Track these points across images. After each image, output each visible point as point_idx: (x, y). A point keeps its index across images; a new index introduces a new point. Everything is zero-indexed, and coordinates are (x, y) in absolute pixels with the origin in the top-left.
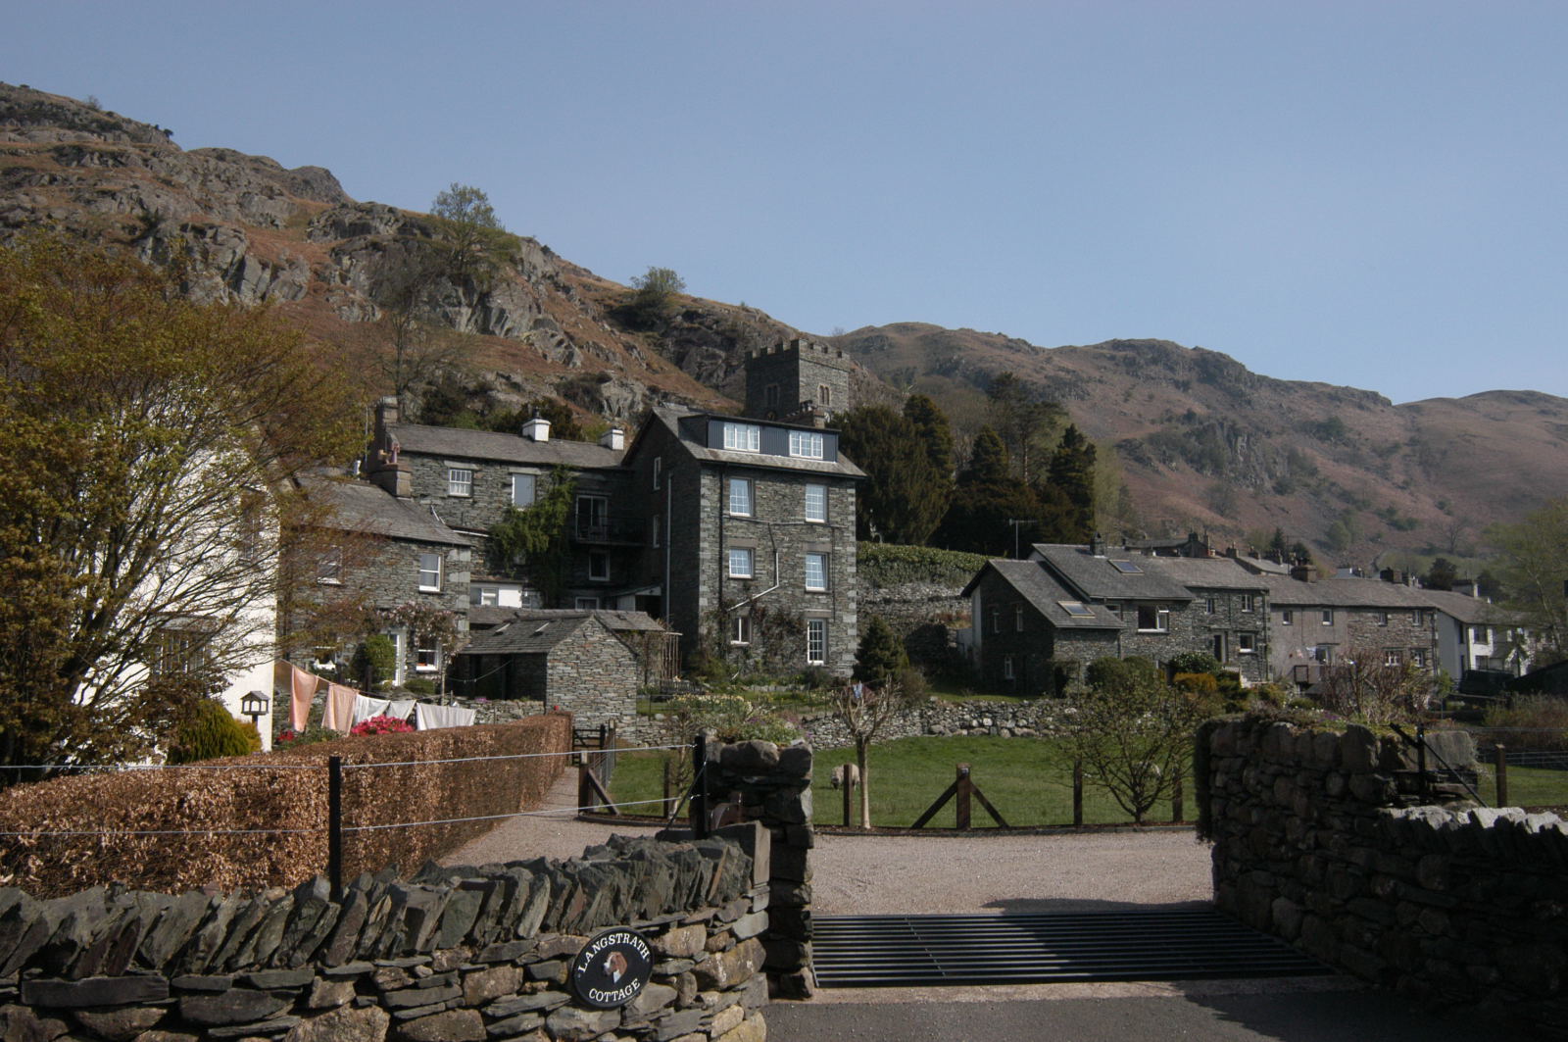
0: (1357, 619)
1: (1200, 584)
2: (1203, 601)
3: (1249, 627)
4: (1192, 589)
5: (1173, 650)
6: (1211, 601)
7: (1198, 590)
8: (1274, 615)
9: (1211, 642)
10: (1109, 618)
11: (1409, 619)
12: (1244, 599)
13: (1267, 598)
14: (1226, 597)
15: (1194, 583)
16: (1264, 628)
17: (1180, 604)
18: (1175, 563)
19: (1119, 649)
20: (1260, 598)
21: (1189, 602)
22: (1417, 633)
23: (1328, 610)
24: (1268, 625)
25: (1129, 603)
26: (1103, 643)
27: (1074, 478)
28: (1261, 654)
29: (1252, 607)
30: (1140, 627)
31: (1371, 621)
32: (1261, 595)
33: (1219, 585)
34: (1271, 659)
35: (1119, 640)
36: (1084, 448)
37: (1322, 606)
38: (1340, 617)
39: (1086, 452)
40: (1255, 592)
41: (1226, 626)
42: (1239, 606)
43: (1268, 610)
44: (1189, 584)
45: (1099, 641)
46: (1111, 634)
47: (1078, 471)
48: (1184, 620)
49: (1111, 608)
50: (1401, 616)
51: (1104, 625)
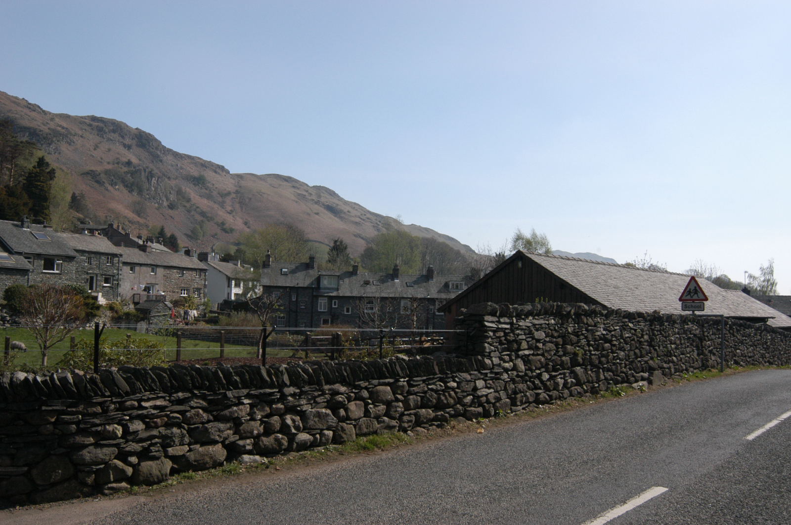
0: (168, 272)
1: (84, 249)
2: (85, 258)
3: (110, 273)
4: (77, 251)
5: (63, 282)
6: (89, 258)
7: (82, 252)
8: (125, 267)
9: (87, 279)
10: (24, 263)
11: (194, 273)
12: (108, 258)
13: (121, 259)
14: (98, 257)
15: (81, 248)
16: (118, 274)
17: (69, 259)
18: (73, 237)
19: (28, 281)
20: (117, 259)
21: (74, 258)
22: (197, 281)
23: (154, 267)
24: (120, 272)
25: (38, 256)
26: (18, 277)
27: (39, 186)
28: (115, 288)
29: (112, 262)
30: (45, 269)
31: (175, 274)
32: (118, 257)
33: (95, 250)
34: (120, 290)
35: (28, 276)
36: (48, 170)
37: (151, 265)
38: (160, 271)
39: (49, 173)
40: (114, 255)
41: (97, 271)
42: (105, 262)
43: (121, 265)
44: (78, 248)
45: (16, 275)
46: (24, 272)
47: (42, 182)
48: (72, 267)
49: (26, 258)
50: (190, 272)
51: (19, 267)
